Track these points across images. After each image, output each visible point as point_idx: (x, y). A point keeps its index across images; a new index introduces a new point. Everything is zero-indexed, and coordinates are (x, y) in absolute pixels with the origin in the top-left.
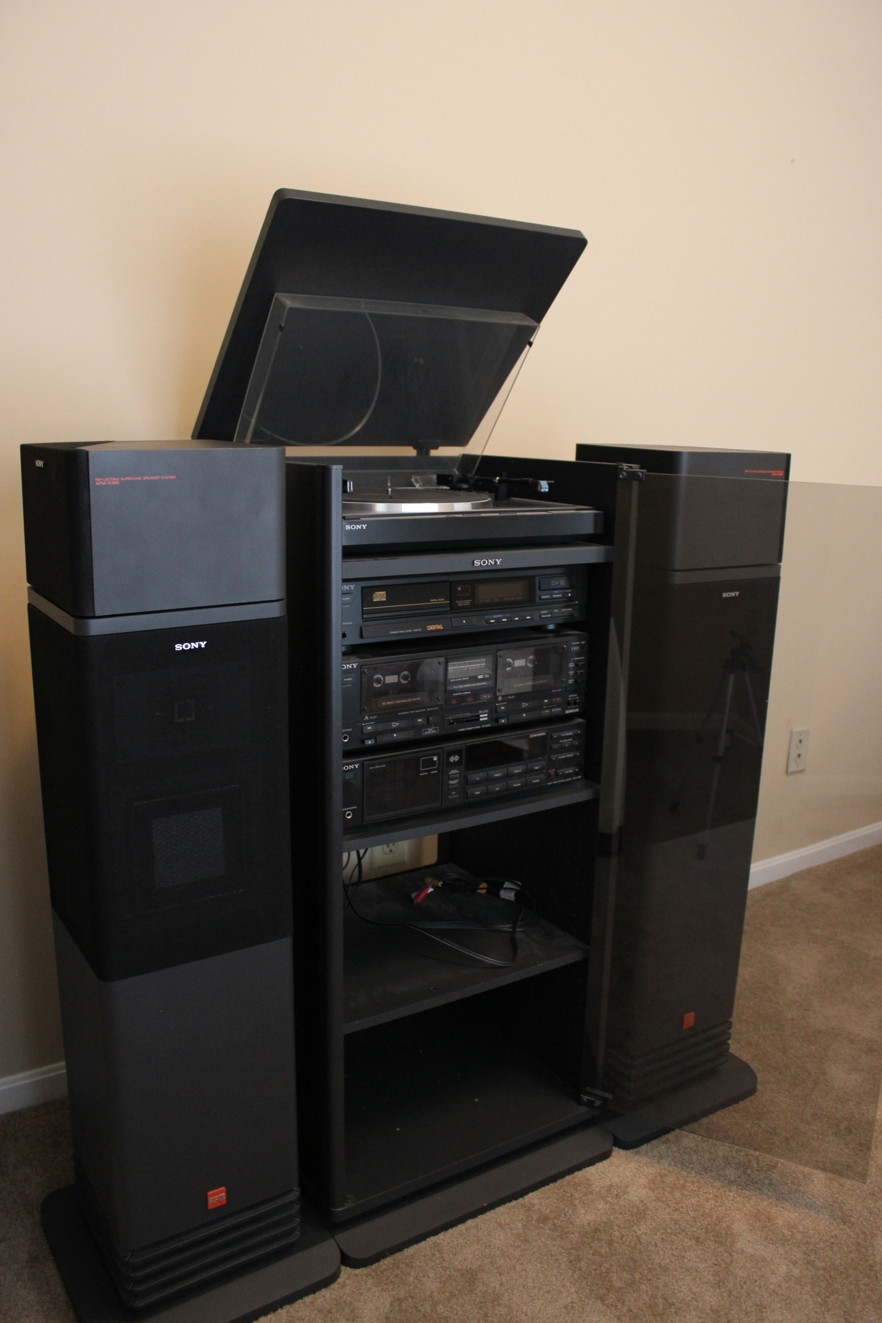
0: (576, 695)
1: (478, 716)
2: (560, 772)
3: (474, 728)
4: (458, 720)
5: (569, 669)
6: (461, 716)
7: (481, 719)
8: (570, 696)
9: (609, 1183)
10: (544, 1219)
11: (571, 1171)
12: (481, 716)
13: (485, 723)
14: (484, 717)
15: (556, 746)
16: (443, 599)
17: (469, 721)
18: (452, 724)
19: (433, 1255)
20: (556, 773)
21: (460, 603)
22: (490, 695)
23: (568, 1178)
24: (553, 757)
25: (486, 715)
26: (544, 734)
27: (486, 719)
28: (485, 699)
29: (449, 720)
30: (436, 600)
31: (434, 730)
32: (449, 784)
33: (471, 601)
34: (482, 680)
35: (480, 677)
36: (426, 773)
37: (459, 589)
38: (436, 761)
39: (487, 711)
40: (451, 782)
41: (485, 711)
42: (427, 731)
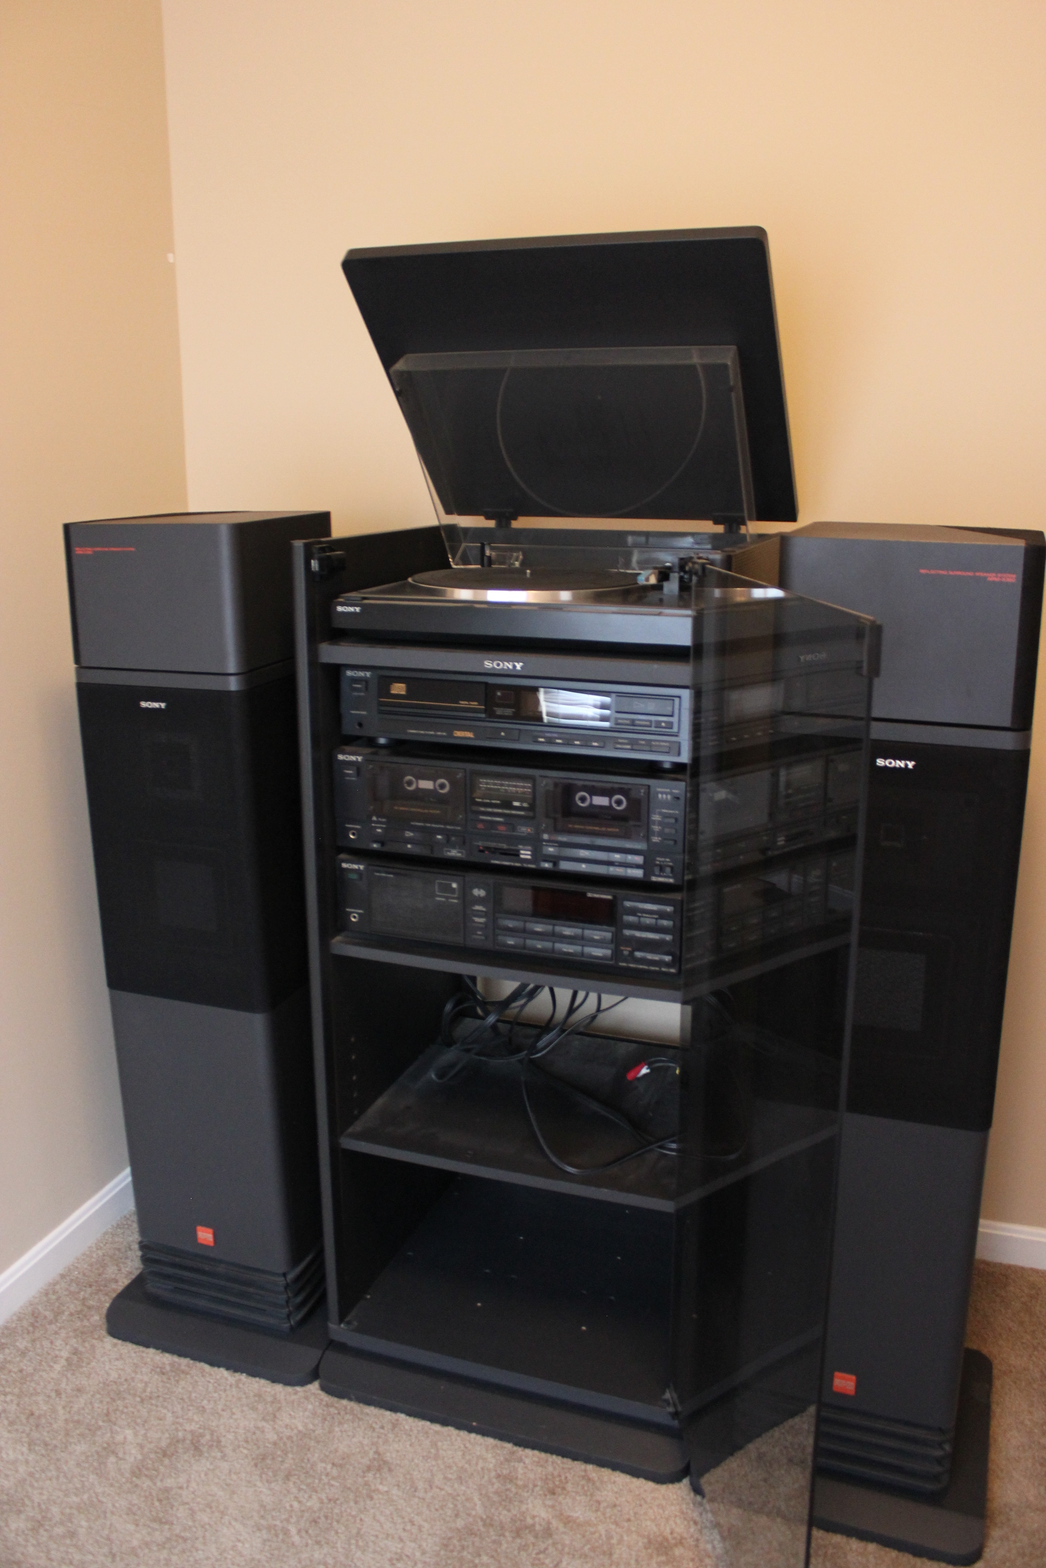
0: (668, 860)
1: (518, 851)
2: (638, 954)
3: (512, 864)
4: (488, 849)
5: (654, 822)
6: (493, 845)
7: (522, 856)
8: (658, 859)
9: (618, 1503)
10: (509, 1479)
11: (602, 1464)
12: (522, 852)
13: (526, 861)
14: (526, 854)
15: (631, 919)
16: (476, 703)
17: (505, 853)
18: (482, 851)
19: (382, 1427)
20: (631, 953)
21: (499, 711)
22: (531, 830)
23: (590, 1467)
24: (627, 932)
25: (529, 853)
26: (609, 897)
27: (529, 857)
28: (523, 833)
29: (479, 846)
30: (467, 703)
31: (459, 852)
32: (474, 922)
33: (513, 710)
34: (517, 808)
35: (516, 804)
36: (443, 899)
37: (499, 694)
38: (454, 889)
39: (530, 848)
40: (477, 919)
41: (527, 847)
42: (450, 851)
